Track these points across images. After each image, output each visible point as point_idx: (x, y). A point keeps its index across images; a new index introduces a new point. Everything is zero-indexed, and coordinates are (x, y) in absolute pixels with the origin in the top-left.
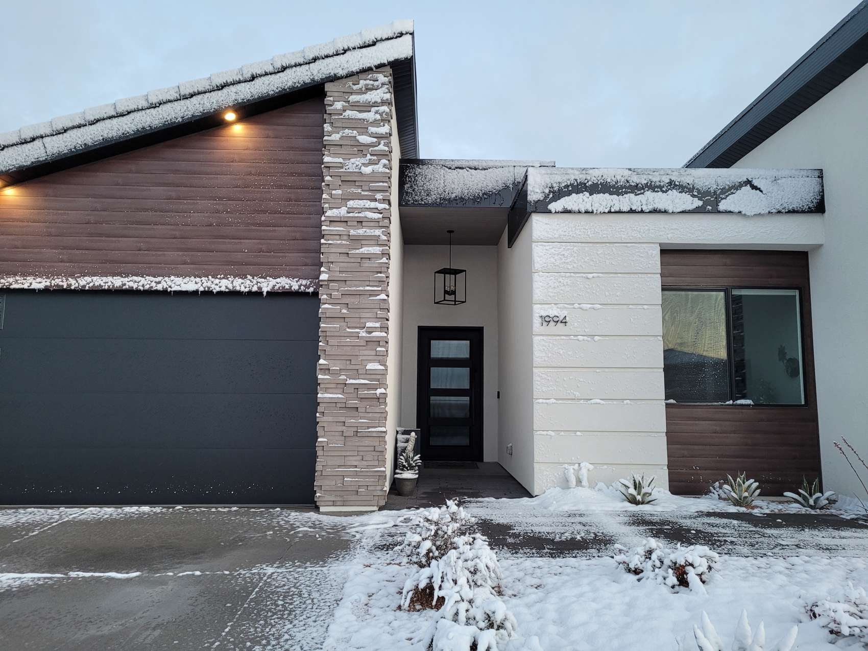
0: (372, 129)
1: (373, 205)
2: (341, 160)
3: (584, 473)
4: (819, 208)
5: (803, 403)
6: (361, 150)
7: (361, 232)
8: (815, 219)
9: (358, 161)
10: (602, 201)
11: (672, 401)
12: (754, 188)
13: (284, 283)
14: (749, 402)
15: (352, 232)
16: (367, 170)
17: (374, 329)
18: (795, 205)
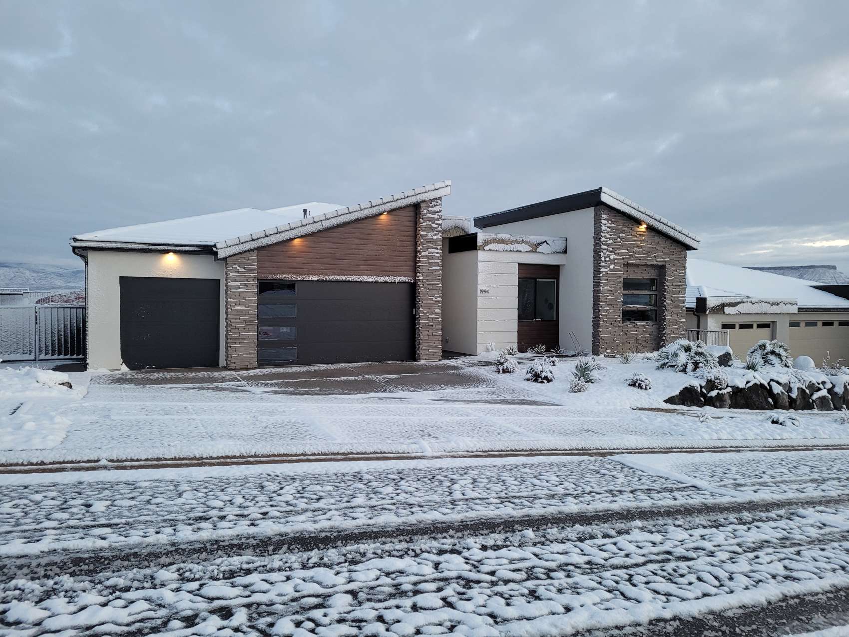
0: (436, 222)
1: (437, 251)
2: (425, 233)
3: (493, 346)
4: (565, 252)
5: (555, 320)
6: (433, 229)
7: (433, 261)
8: (564, 255)
9: (432, 234)
10: (501, 247)
12: (547, 244)
13: (403, 279)
14: (540, 319)
15: (430, 261)
16: (435, 237)
17: (438, 297)
18: (559, 251)
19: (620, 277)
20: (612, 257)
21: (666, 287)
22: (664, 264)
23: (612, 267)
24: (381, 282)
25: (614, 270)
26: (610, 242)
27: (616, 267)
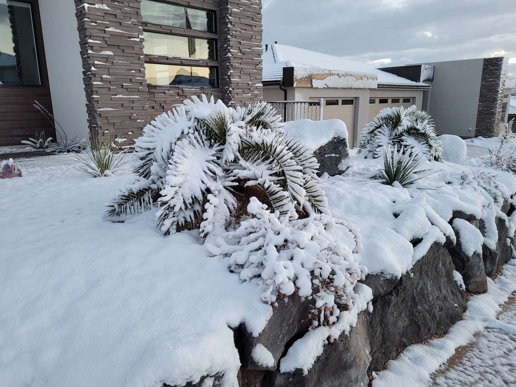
5: (40, 84)
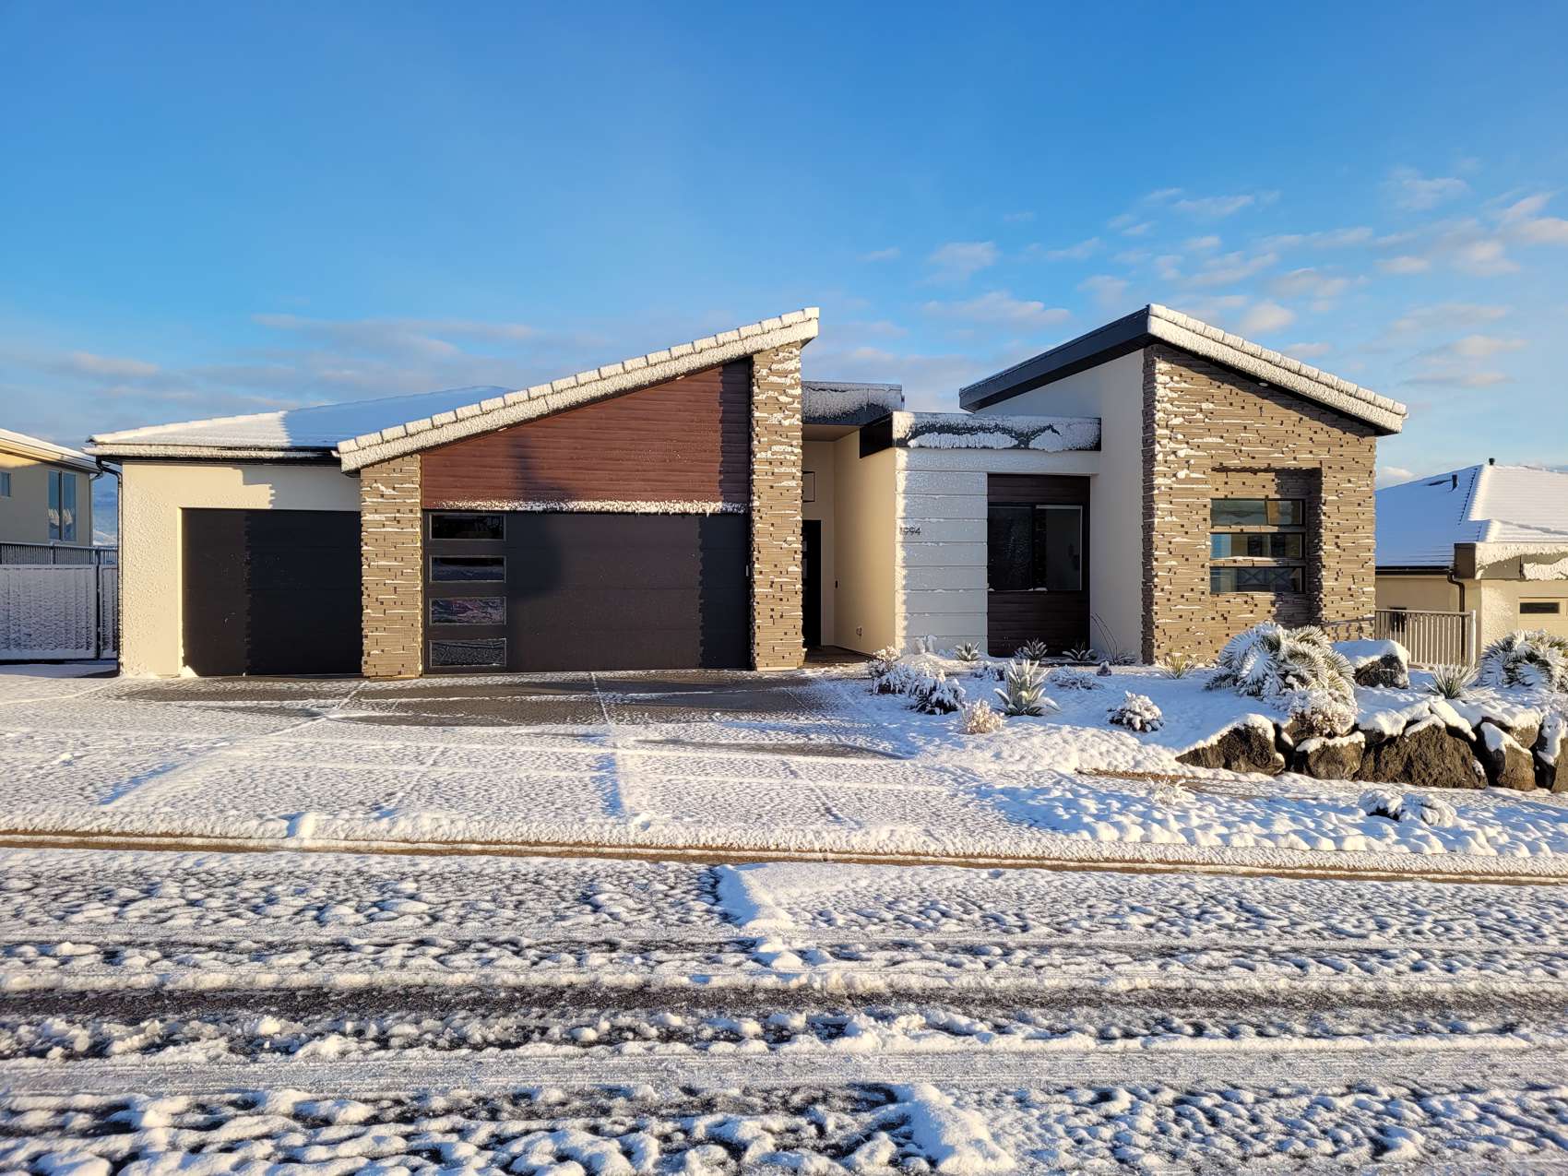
0: (790, 391)
1: (791, 449)
2: (766, 415)
3: (930, 642)
4: (1097, 446)
5: (1080, 591)
6: (782, 406)
7: (783, 470)
8: (1094, 455)
9: (779, 416)
10: (947, 439)
11: (991, 590)
12: (1055, 432)
13: (721, 506)
14: (1044, 589)
15: (776, 470)
16: (786, 423)
17: (794, 542)
18: (1083, 445)
19: (1204, 495)
20: (1181, 454)
21: (1323, 517)
22: (1318, 466)
23: (1182, 474)
24: (674, 514)
25: (1188, 480)
26: (1179, 420)
27: (1193, 475)
